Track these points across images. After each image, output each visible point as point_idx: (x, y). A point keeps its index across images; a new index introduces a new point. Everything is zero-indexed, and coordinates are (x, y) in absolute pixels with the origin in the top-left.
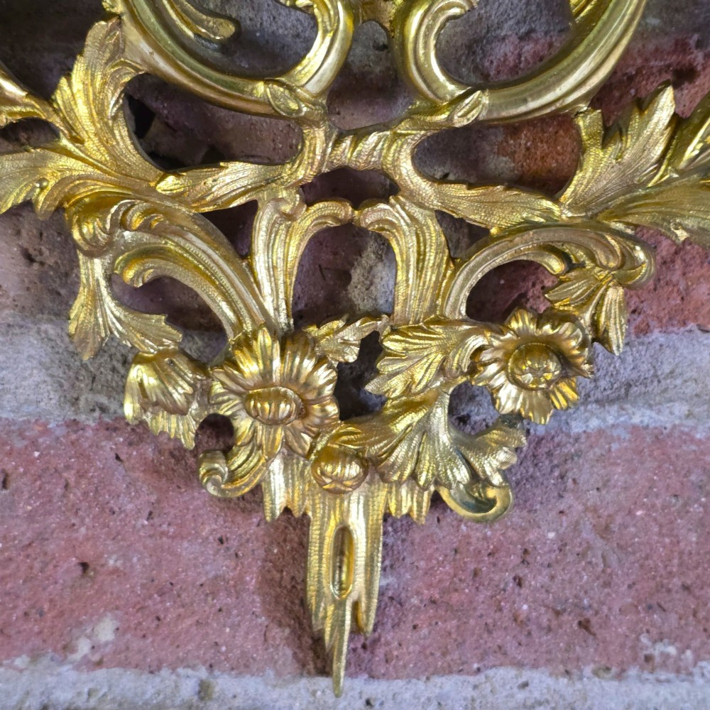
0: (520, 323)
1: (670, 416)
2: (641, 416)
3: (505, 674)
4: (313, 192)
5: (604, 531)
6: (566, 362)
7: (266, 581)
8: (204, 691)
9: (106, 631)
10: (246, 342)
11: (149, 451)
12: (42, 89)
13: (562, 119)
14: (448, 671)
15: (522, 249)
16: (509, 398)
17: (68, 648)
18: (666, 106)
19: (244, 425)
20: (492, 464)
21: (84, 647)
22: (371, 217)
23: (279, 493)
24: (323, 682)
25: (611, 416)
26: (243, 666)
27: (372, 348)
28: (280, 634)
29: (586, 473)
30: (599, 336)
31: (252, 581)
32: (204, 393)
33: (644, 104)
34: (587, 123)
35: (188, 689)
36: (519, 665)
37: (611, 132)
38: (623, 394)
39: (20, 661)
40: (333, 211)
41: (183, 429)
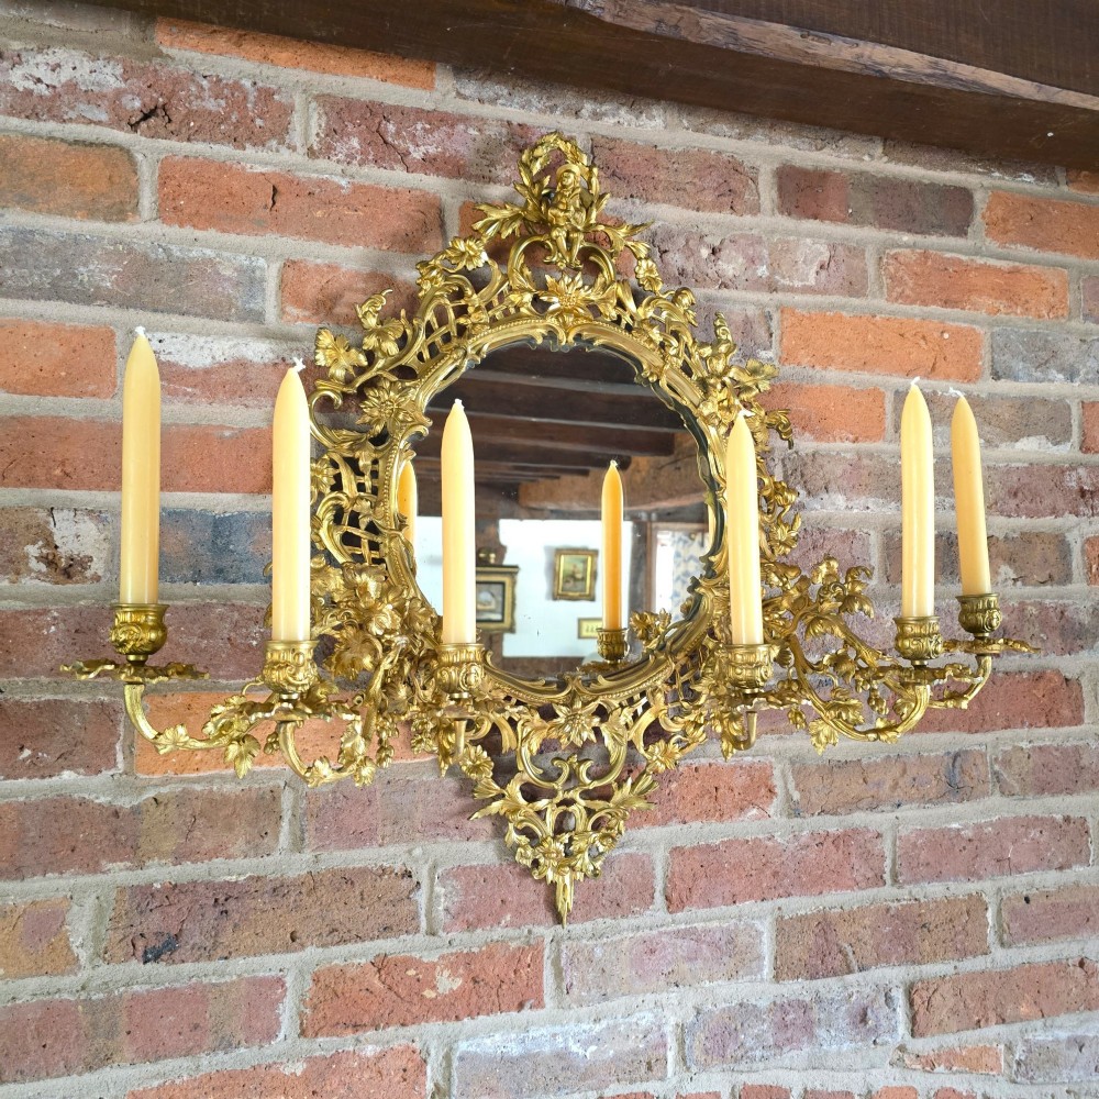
0: (604, 831)
1: (632, 850)
2: (627, 850)
3: (600, 920)
4: (558, 805)
5: (621, 880)
6: (613, 838)
7: (545, 901)
8: (530, 932)
9: (508, 918)
10: (545, 840)
11: (518, 869)
12: (503, 787)
13: (609, 785)
14: (587, 920)
15: (602, 813)
16: (601, 849)
17: (499, 923)
18: (630, 781)
19: (542, 861)
20: (598, 864)
21: (503, 922)
22: (571, 809)
23: (550, 878)
24: (559, 926)
25: (621, 851)
26: (540, 924)
27: (571, 839)
28: (548, 914)
29: (616, 866)
30: (620, 833)
31: (542, 901)
32: (534, 853)
33: (625, 781)
34: (615, 785)
35: (526, 931)
36: (603, 917)
37: (620, 787)
38: (623, 846)
39: (488, 928)
40: (563, 808)
41: (528, 863)
